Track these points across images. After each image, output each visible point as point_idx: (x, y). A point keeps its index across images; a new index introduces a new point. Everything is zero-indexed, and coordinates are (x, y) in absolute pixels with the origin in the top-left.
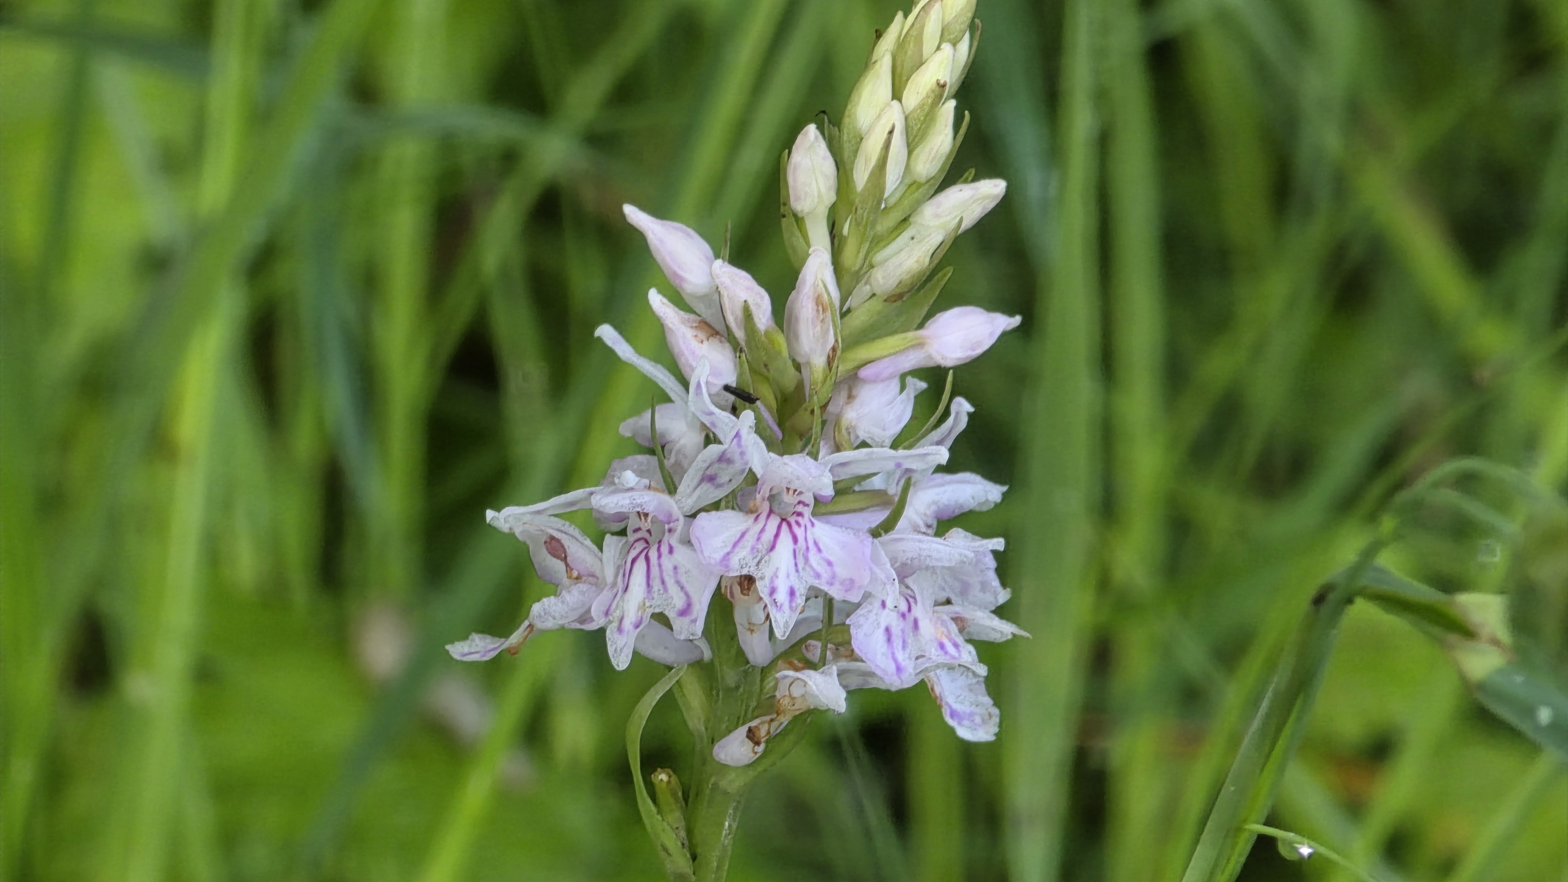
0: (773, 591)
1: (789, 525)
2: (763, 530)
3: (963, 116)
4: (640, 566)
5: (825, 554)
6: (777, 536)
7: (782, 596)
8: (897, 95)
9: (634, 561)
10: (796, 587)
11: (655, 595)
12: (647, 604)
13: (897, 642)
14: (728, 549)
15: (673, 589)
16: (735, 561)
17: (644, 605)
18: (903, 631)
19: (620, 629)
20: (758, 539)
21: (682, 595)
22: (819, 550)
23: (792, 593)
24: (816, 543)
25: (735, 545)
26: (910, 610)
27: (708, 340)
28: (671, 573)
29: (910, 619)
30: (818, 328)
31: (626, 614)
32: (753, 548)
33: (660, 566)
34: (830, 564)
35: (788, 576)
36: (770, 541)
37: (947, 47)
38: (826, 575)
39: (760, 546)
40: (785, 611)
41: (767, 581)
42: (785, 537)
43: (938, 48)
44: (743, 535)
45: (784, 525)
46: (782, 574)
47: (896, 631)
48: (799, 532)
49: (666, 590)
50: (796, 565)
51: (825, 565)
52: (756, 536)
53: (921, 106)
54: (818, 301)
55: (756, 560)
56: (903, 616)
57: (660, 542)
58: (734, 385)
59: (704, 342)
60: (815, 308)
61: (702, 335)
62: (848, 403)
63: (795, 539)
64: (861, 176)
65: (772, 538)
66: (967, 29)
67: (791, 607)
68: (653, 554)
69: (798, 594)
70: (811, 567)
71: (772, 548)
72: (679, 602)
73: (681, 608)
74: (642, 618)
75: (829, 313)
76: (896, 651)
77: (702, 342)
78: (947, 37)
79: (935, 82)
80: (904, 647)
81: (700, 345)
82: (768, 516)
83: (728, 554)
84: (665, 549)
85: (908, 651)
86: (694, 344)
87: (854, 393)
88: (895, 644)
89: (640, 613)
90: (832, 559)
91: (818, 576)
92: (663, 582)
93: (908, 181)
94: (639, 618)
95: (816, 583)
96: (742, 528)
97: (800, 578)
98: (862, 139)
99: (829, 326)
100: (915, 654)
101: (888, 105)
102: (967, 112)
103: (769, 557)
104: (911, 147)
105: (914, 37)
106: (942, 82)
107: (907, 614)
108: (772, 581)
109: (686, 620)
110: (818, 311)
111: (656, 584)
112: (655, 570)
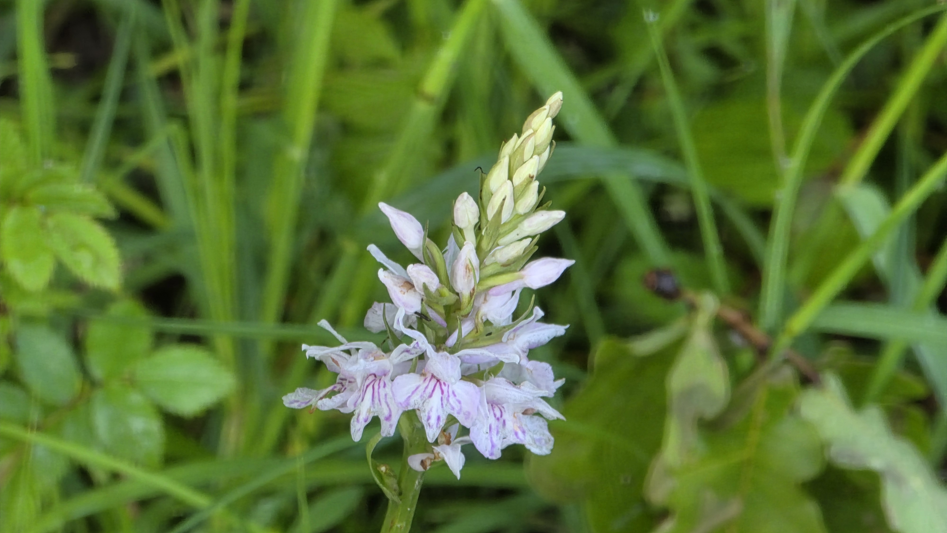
0: (429, 418)
1: (440, 385)
2: (427, 387)
3: (543, 189)
4: (370, 389)
5: (457, 398)
6: (433, 391)
7: (433, 421)
8: (510, 178)
9: (367, 386)
10: (441, 416)
11: (376, 406)
12: (372, 410)
13: (494, 432)
14: (410, 394)
15: (384, 405)
16: (412, 401)
17: (370, 410)
18: (497, 426)
19: (358, 420)
20: (424, 391)
21: (388, 409)
22: (455, 396)
23: (439, 418)
24: (453, 393)
25: (413, 393)
26: (501, 416)
27: (407, 291)
28: (384, 397)
29: (501, 420)
30: (466, 280)
31: (361, 413)
32: (421, 396)
33: (379, 393)
34: (460, 402)
35: (437, 410)
36: (430, 393)
37: (536, 157)
38: (457, 409)
39: (425, 395)
40: (434, 428)
41: (426, 413)
42: (438, 390)
43: (532, 157)
44: (417, 388)
45: (438, 384)
46: (434, 410)
47: (493, 427)
48: (445, 388)
49: (381, 404)
50: (442, 404)
51: (457, 403)
52: (423, 390)
53: (521, 185)
54: (467, 267)
55: (423, 401)
56: (498, 419)
57: (380, 380)
58: (420, 312)
59: (405, 294)
60: (465, 270)
61: (405, 290)
62: (484, 303)
63: (442, 392)
64: (491, 213)
65: (431, 391)
66: (548, 146)
67: (437, 426)
68: (376, 387)
69: (441, 419)
70: (450, 404)
71: (430, 396)
72: (386, 412)
73: (387, 416)
74: (368, 417)
75: (472, 273)
76: (493, 436)
77: (404, 293)
78: (537, 151)
79: (528, 175)
80: (498, 433)
81: (403, 295)
82: (430, 380)
83: (409, 397)
84: (382, 384)
85: (499, 435)
86: (400, 295)
87: (487, 298)
88: (493, 433)
89: (368, 414)
90: (460, 399)
91: (453, 408)
92: (379, 401)
93: (514, 214)
94: (367, 417)
95: (451, 412)
96: (418, 384)
97: (443, 411)
98: (492, 195)
99: (472, 279)
100: (502, 436)
101: (505, 182)
102: (544, 187)
103: (429, 400)
104: (515, 201)
105: (519, 150)
106: (532, 175)
107: (500, 418)
108: (429, 413)
109: (388, 423)
110: (466, 272)
111: (376, 401)
112: (376, 394)
